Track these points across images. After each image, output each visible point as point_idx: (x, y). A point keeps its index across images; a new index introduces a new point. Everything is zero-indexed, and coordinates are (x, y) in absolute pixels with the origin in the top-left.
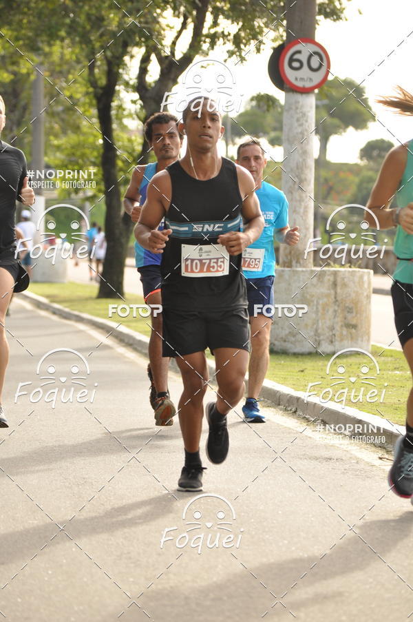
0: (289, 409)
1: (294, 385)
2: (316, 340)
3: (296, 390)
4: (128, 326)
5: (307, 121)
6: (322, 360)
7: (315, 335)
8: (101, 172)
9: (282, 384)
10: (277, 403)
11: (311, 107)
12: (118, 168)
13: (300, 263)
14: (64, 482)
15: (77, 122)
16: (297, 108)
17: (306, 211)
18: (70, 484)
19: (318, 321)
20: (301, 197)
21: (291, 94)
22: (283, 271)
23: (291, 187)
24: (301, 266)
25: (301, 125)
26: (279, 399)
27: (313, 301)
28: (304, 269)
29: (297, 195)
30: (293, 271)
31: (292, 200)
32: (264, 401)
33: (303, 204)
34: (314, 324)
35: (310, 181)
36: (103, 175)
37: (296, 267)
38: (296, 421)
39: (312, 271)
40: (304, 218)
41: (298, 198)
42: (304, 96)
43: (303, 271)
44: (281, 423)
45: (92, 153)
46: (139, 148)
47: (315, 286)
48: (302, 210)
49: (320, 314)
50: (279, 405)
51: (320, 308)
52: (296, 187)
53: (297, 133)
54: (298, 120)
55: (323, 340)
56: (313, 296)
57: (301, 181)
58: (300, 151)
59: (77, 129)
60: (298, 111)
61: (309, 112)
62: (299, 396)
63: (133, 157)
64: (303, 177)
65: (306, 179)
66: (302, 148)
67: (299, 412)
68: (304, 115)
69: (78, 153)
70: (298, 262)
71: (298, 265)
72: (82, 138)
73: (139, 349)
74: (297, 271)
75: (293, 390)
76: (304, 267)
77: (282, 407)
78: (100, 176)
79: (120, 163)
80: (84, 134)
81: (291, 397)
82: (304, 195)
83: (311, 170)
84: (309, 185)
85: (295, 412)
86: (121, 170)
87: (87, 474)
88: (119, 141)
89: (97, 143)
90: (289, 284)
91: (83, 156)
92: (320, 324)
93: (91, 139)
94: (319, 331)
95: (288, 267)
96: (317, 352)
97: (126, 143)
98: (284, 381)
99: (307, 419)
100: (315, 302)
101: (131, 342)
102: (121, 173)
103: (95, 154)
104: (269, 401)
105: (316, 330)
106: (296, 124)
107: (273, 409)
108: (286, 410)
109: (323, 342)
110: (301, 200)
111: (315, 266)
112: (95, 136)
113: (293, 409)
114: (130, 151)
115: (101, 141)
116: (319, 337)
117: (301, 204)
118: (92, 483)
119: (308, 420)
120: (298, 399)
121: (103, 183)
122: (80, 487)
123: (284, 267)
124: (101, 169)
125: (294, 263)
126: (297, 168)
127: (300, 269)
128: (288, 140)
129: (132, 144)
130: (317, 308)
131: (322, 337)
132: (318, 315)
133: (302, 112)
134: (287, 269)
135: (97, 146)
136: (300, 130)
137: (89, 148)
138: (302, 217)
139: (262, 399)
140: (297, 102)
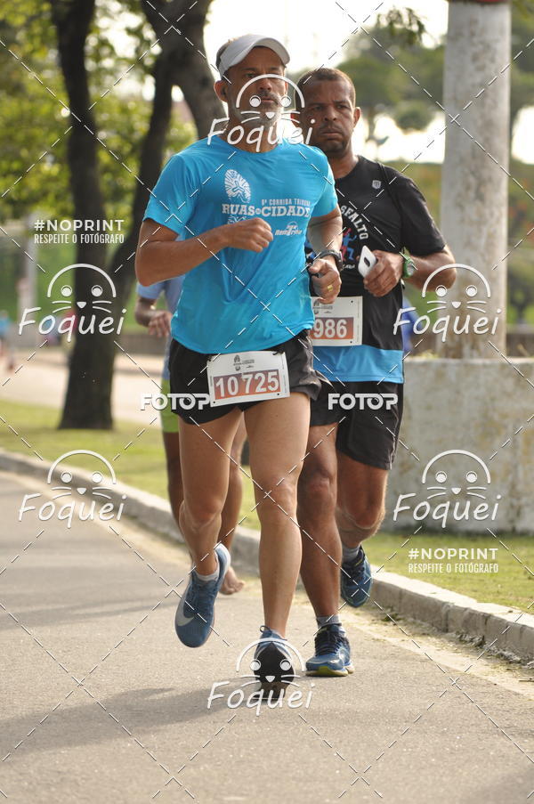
0: (468, 638)
1: (475, 591)
2: (512, 506)
3: (479, 601)
4: (127, 481)
5: (493, 60)
6: (526, 546)
7: (511, 495)
8: (66, 175)
9: (451, 590)
10: (443, 626)
11: (502, 32)
12: (100, 167)
13: (478, 349)
14: (20, 780)
15: (15, 77)
16: (473, 34)
17: (490, 245)
18: (30, 783)
19: (515, 467)
20: (481, 215)
21: (461, 5)
22: (444, 365)
23: (459, 195)
24: (480, 355)
25: (481, 68)
26: (447, 619)
27: (505, 427)
28: (488, 362)
29: (471, 211)
30: (466, 365)
31: (462, 221)
32: (414, 623)
33: (485, 230)
34: (508, 472)
35: (499, 183)
36: (72, 181)
37: (472, 356)
38: (485, 662)
39: (503, 366)
40: (487, 258)
41: (475, 217)
42: (488, 9)
43: (485, 366)
44: (453, 667)
45: (47, 135)
46: (142, 127)
47: (508, 395)
48: (483, 242)
49: (519, 452)
50: (446, 631)
51: (520, 440)
52: (472, 194)
53: (473, 86)
54: (475, 58)
55: (528, 505)
56: (505, 416)
57: (481, 183)
58: (480, 122)
59: (16, 89)
60: (475, 40)
61: (497, 41)
62: (489, 612)
63: (131, 143)
64: (485, 173)
65: (490, 180)
66: (483, 116)
67: (490, 645)
68: (487, 47)
69: (20, 136)
70: (474, 347)
71: (475, 353)
72: (26, 106)
73: (151, 524)
74: (473, 367)
75: (475, 601)
76: (487, 357)
77: (453, 635)
78: (64, 183)
79: (104, 158)
80: (32, 99)
81: (473, 614)
82: (487, 212)
83: (501, 159)
84: (497, 190)
85: (481, 644)
86: (106, 170)
87: (64, 765)
88: (102, 112)
89: (57, 117)
90: (458, 392)
91: (29, 142)
92: (521, 474)
93: (45, 108)
94: (520, 487)
95: (454, 357)
96: (514, 530)
97: (117, 115)
98: (453, 582)
99: (507, 659)
100: (510, 428)
101: (134, 511)
102: (107, 177)
103: (55, 138)
104: (426, 625)
105: (513, 486)
106: (471, 67)
107: (434, 639)
108: (461, 640)
109: (526, 510)
110: (481, 222)
111: (510, 354)
112: (55, 102)
113: (477, 640)
114: (125, 131)
115: (65, 112)
116: (519, 499)
117: (480, 231)
118: (75, 781)
119: (508, 661)
120: (487, 618)
121: (70, 197)
122: (53, 789)
123: (447, 356)
124: (66, 167)
125: (466, 349)
126: (474, 156)
127: (478, 361)
128: (455, 99)
129: (129, 118)
130: (514, 441)
131: (524, 500)
132: (515, 454)
133: (482, 43)
134: (452, 361)
135: (57, 122)
136: (478, 78)
137: (40, 126)
138: (483, 255)
139: (411, 620)
140: (473, 22)
